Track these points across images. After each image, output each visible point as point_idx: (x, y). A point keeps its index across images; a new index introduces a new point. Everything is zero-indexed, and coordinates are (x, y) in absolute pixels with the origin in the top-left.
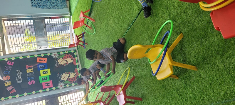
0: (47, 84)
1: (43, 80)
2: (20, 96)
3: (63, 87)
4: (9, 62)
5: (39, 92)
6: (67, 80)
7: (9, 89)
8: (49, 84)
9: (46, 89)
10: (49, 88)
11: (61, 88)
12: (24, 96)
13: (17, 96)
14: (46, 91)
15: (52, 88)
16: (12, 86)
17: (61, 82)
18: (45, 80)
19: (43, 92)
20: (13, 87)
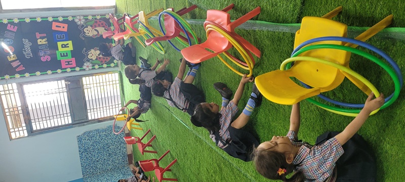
0: (68, 63)
1: (61, 56)
2: (30, 76)
3: (91, 68)
4: (9, 25)
5: (57, 73)
6: (96, 59)
7: (14, 65)
8: (70, 63)
9: (66, 69)
10: (71, 68)
11: (87, 69)
12: (35, 75)
13: (27, 75)
14: (66, 72)
15: (75, 68)
16: (18, 61)
17: (88, 60)
18: (64, 56)
19: (62, 72)
20: (20, 63)
